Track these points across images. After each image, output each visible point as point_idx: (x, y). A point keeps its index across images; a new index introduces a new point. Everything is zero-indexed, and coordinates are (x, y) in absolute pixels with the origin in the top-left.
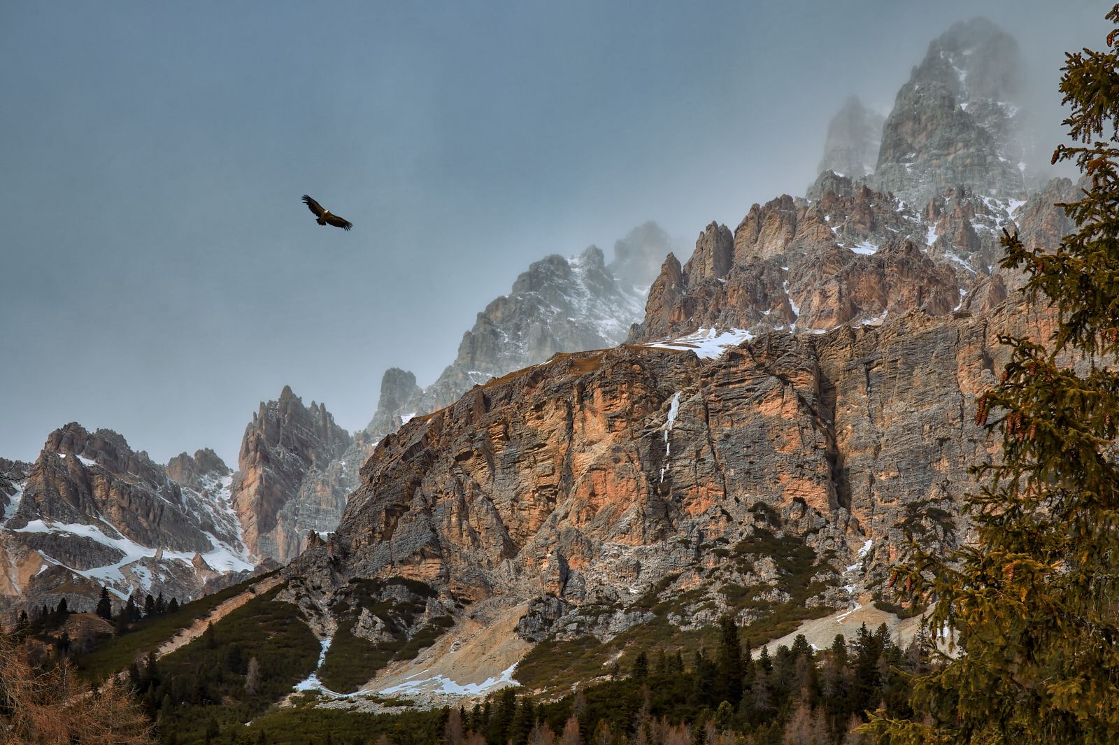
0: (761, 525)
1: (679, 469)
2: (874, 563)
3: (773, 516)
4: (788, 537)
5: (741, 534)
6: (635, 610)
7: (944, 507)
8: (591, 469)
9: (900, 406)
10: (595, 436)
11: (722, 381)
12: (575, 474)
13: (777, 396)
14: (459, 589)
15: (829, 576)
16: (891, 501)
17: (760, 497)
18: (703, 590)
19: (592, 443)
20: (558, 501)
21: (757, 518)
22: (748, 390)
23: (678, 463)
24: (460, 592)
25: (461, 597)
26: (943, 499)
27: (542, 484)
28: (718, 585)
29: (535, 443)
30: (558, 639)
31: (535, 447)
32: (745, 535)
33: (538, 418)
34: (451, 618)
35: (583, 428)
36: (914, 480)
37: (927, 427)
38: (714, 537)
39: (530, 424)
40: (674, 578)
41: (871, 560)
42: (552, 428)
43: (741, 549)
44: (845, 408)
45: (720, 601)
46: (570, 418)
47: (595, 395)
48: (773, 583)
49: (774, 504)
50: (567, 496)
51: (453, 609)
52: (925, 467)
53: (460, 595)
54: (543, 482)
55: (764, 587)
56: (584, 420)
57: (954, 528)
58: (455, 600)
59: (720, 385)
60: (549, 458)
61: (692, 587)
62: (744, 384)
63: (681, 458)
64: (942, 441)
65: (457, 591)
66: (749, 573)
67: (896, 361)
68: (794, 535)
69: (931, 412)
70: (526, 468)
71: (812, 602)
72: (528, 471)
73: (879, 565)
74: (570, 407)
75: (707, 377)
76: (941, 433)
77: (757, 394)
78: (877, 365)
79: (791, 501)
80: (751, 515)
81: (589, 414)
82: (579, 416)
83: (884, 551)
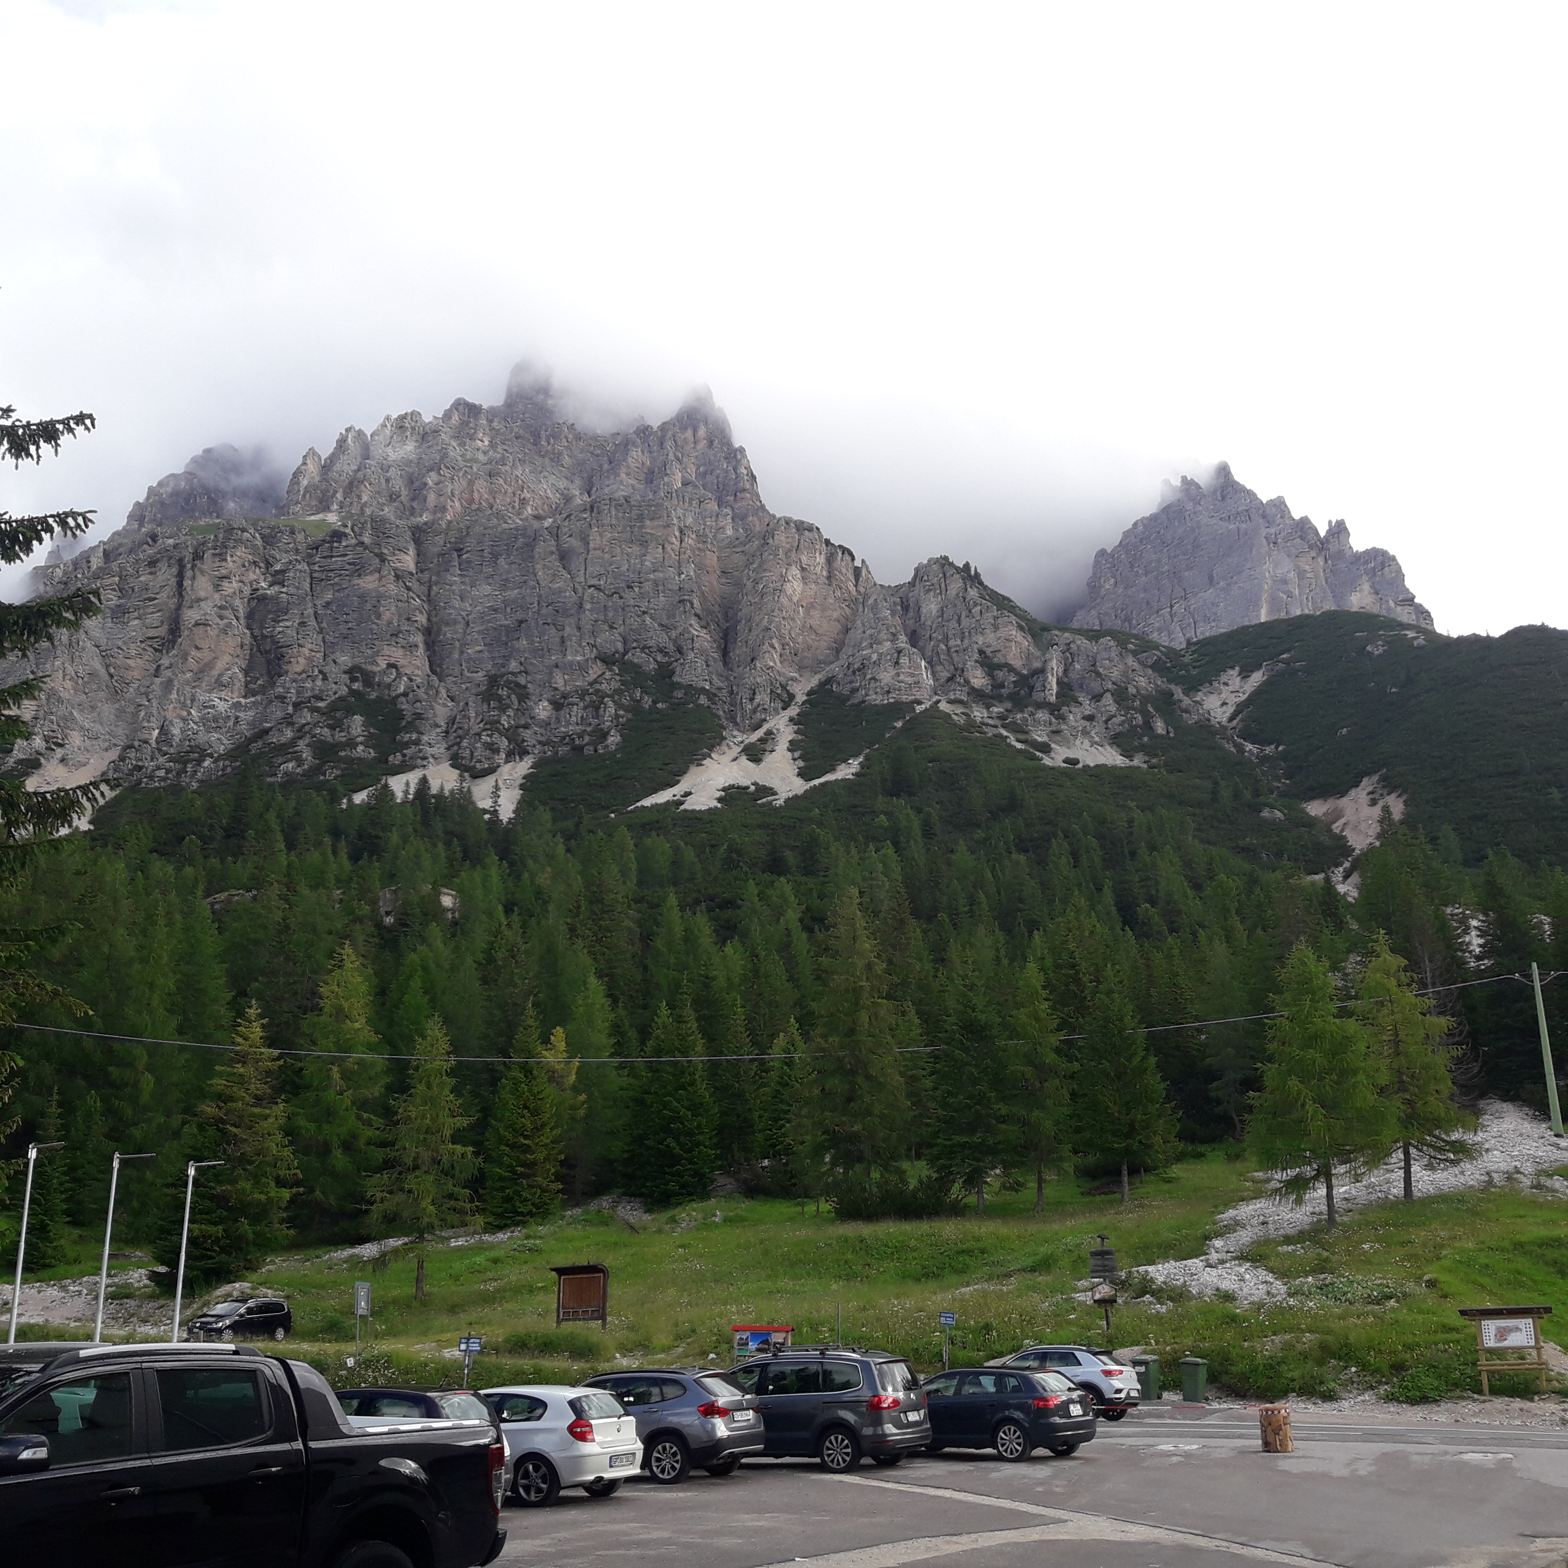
0: (356, 686)
1: (281, 629)
2: (455, 727)
3: (368, 679)
4: (379, 700)
5: (335, 693)
6: (225, 760)
7: (522, 680)
8: (197, 624)
9: (486, 589)
10: (202, 594)
11: (326, 554)
12: (182, 628)
13: (375, 571)
14: (54, 731)
15: (414, 736)
16: (477, 672)
17: (358, 660)
18: (293, 742)
19: (199, 600)
20: (164, 651)
21: (353, 679)
22: (349, 564)
23: (281, 624)
24: (54, 735)
25: (55, 740)
26: (520, 672)
27: (150, 635)
28: (307, 740)
29: (146, 596)
30: (143, 785)
31: (145, 600)
32: (337, 696)
33: (151, 573)
34: (39, 759)
35: (192, 586)
36: (497, 655)
37: (509, 610)
38: (309, 694)
39: (142, 579)
40: (267, 731)
41: (453, 724)
42: (163, 584)
43: (333, 708)
44: (439, 587)
45: (306, 754)
46: (181, 576)
47: (205, 556)
48: (360, 739)
49: (369, 668)
50: (173, 648)
51: (43, 751)
52: (506, 644)
53: (54, 737)
54: (151, 633)
55: (351, 744)
56: (194, 578)
57: (528, 698)
58: (47, 742)
59: (323, 557)
60: (159, 611)
61: (283, 740)
62: (345, 559)
63: (283, 620)
64: (521, 622)
65: (51, 734)
66: (338, 729)
67: (483, 550)
68: (387, 697)
69: (513, 596)
70: (136, 618)
71: (395, 759)
72: (136, 622)
73: (460, 728)
74: (182, 567)
75: (312, 549)
76: (520, 615)
77: (358, 567)
78: (467, 552)
79: (385, 666)
80: (346, 676)
81: (198, 573)
82: (189, 574)
83: (465, 716)
